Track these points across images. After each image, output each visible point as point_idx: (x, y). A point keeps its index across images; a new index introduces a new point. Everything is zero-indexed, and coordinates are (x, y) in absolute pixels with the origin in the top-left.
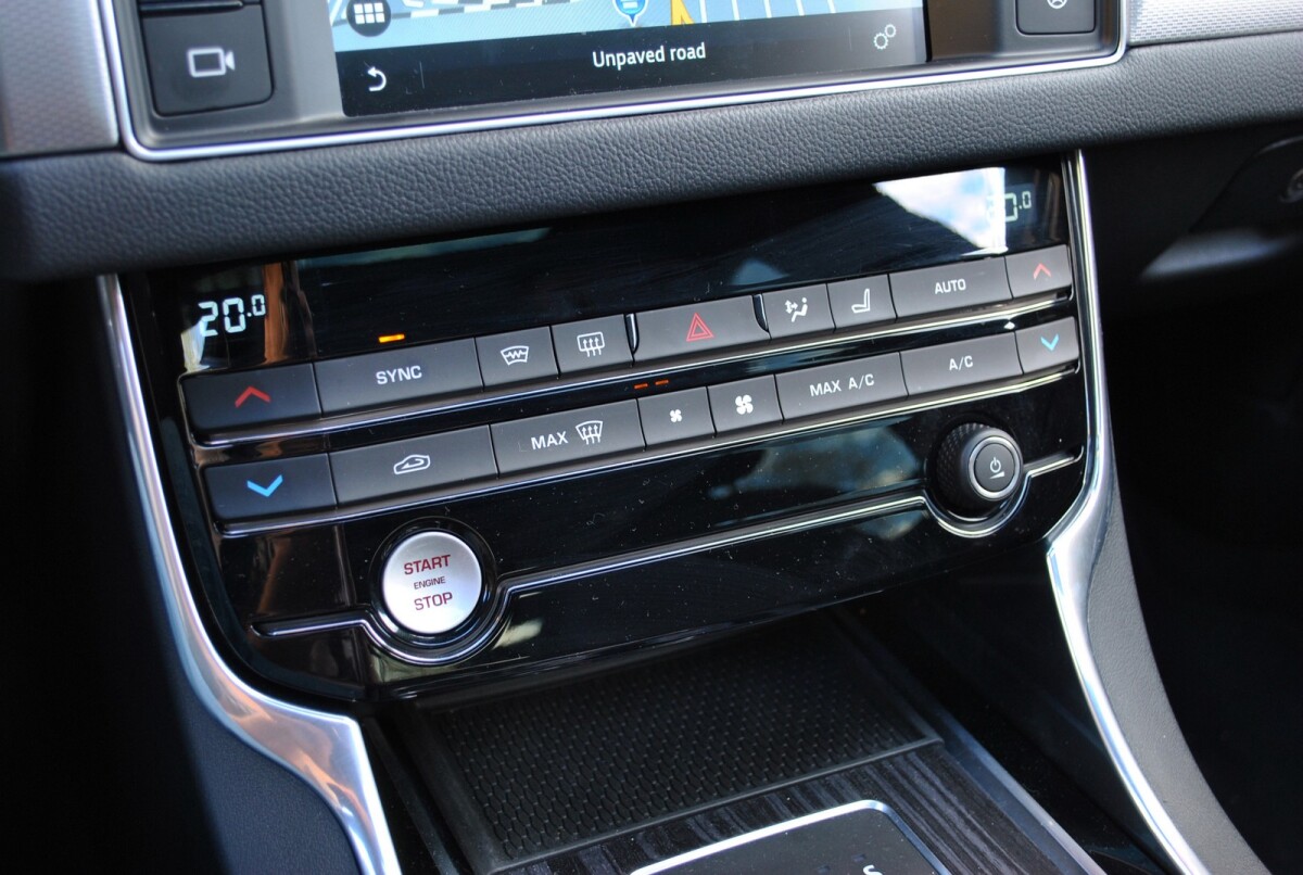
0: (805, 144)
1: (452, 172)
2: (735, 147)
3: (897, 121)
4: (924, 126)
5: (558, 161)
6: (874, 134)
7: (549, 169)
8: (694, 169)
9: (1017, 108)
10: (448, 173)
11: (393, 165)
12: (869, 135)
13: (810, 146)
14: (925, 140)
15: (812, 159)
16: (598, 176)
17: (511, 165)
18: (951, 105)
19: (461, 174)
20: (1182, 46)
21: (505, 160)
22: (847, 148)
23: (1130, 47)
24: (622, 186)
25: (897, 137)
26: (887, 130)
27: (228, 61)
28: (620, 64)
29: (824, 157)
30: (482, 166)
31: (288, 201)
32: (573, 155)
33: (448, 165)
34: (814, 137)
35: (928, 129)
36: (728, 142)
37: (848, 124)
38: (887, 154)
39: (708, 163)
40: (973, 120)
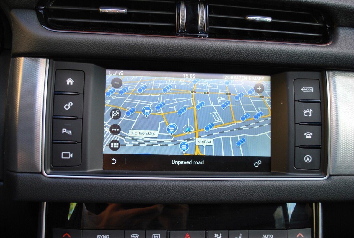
0: (221, 193)
1: (120, 189)
2: (200, 192)
3: (250, 190)
4: (259, 192)
5: (148, 190)
6: (243, 193)
7: (146, 192)
8: (187, 196)
9: (290, 190)
10: (119, 189)
11: (105, 185)
12: (241, 193)
13: (222, 194)
14: (259, 196)
15: (223, 197)
16: (159, 195)
17: (136, 189)
18: (268, 187)
19: (122, 190)
20: (349, 177)
21: (134, 188)
22: (234, 195)
23: (330, 176)
24: (166, 198)
25: (250, 194)
26: (247, 192)
27: (71, 155)
28: (179, 164)
29: (227, 197)
30: (128, 189)
31: (77, 191)
32: (153, 189)
33: (119, 188)
34: (224, 192)
35: (260, 193)
36: (198, 190)
37: (235, 189)
38: (246, 199)
39: (191, 195)
40: (275, 192)
